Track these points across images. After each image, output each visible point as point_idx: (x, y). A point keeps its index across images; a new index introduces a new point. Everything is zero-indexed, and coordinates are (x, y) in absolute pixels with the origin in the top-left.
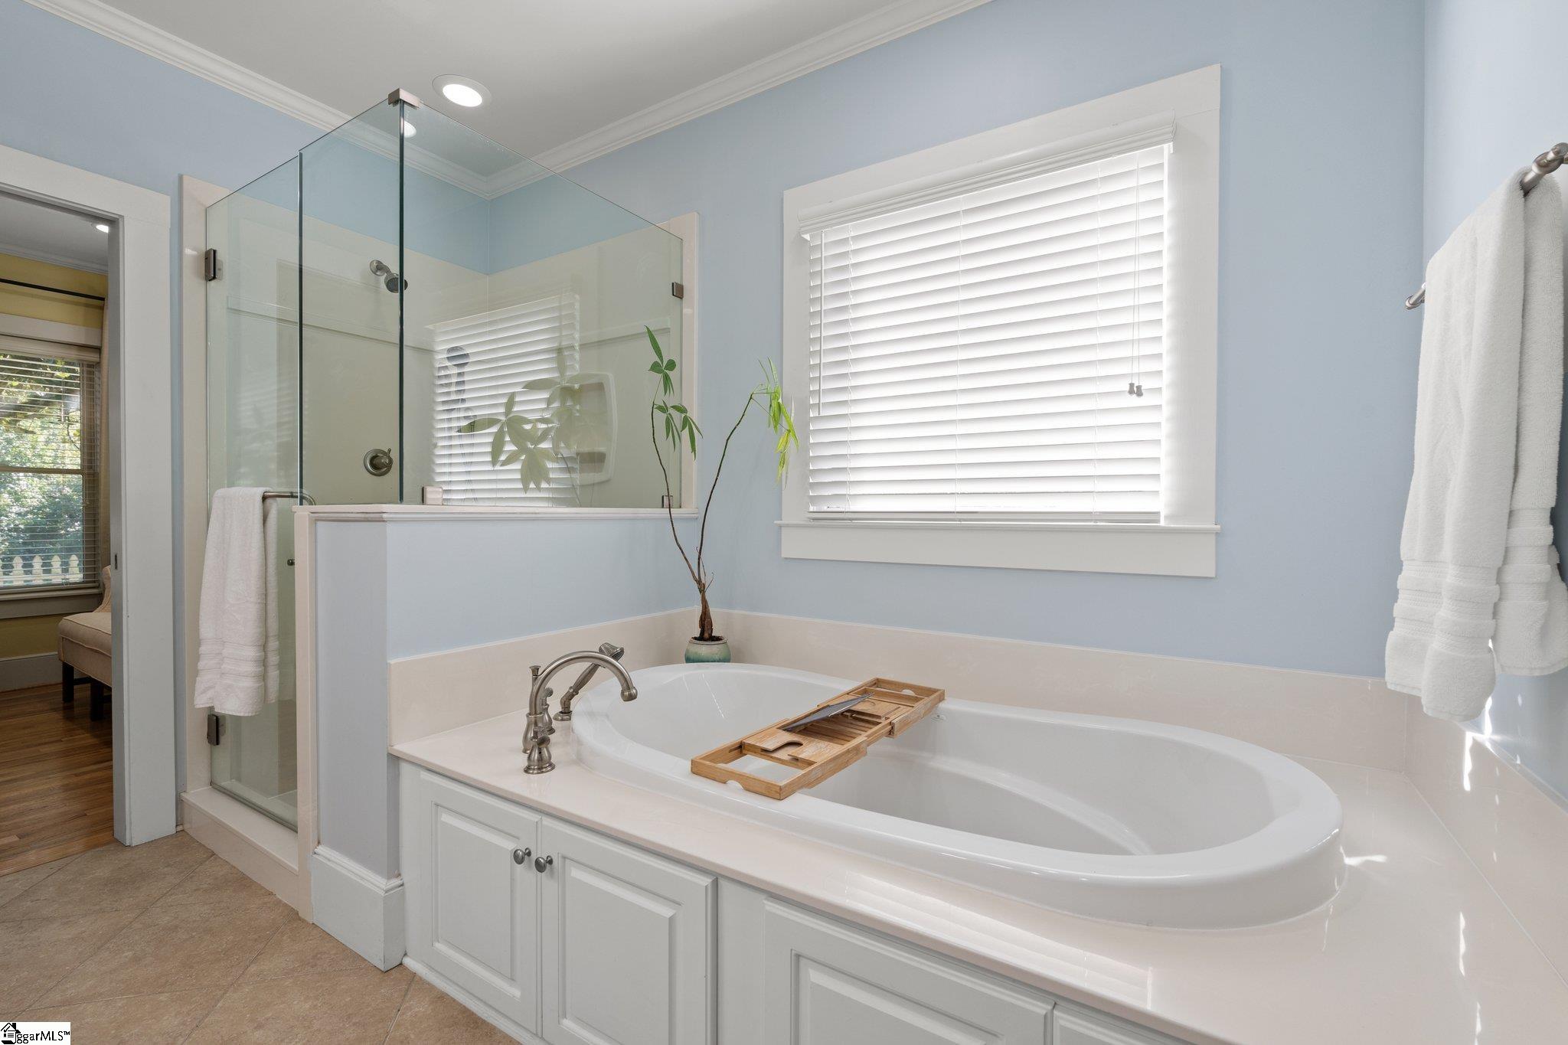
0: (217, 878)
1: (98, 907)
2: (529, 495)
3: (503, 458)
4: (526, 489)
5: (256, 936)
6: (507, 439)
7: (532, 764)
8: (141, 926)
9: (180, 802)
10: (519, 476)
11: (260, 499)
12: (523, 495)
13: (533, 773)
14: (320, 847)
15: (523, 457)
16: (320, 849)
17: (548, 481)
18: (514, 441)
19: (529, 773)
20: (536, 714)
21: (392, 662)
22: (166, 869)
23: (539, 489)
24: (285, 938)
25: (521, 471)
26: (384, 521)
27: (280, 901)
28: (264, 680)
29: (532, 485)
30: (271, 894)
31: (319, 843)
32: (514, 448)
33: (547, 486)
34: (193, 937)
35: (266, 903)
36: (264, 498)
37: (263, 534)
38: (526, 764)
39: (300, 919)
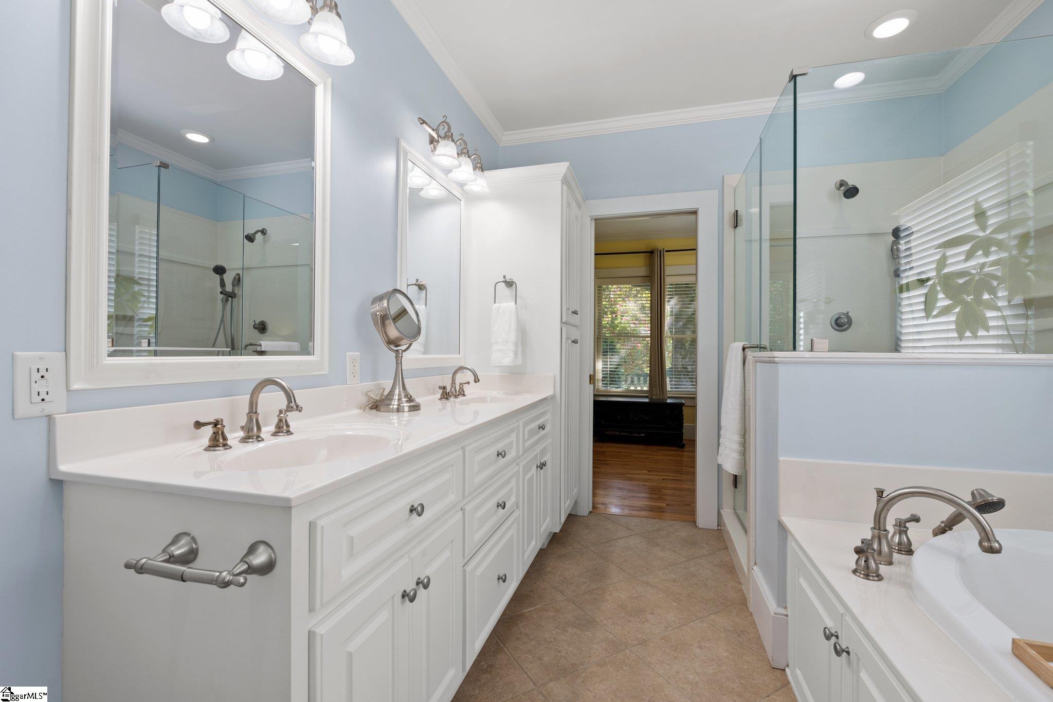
0: (722, 561)
1: (674, 549)
2: (963, 342)
3: (935, 313)
4: (961, 337)
5: (722, 601)
6: (941, 296)
7: (859, 568)
8: (684, 566)
9: (719, 514)
10: (953, 327)
11: (741, 349)
12: (958, 343)
13: (859, 576)
14: (755, 566)
15: (957, 310)
16: (755, 568)
17: (987, 329)
18: (948, 296)
19: (856, 575)
20: (879, 529)
21: (781, 459)
22: (705, 545)
23: (975, 336)
24: (734, 611)
25: (956, 322)
26: (776, 363)
27: (743, 590)
28: (744, 456)
29: (968, 334)
30: (740, 583)
31: (755, 564)
32: (947, 302)
33: (985, 333)
34: (698, 584)
35: (735, 586)
36: (744, 349)
37: (743, 370)
38: (854, 567)
39: (746, 605)
